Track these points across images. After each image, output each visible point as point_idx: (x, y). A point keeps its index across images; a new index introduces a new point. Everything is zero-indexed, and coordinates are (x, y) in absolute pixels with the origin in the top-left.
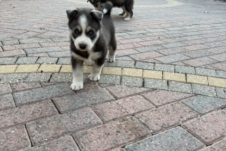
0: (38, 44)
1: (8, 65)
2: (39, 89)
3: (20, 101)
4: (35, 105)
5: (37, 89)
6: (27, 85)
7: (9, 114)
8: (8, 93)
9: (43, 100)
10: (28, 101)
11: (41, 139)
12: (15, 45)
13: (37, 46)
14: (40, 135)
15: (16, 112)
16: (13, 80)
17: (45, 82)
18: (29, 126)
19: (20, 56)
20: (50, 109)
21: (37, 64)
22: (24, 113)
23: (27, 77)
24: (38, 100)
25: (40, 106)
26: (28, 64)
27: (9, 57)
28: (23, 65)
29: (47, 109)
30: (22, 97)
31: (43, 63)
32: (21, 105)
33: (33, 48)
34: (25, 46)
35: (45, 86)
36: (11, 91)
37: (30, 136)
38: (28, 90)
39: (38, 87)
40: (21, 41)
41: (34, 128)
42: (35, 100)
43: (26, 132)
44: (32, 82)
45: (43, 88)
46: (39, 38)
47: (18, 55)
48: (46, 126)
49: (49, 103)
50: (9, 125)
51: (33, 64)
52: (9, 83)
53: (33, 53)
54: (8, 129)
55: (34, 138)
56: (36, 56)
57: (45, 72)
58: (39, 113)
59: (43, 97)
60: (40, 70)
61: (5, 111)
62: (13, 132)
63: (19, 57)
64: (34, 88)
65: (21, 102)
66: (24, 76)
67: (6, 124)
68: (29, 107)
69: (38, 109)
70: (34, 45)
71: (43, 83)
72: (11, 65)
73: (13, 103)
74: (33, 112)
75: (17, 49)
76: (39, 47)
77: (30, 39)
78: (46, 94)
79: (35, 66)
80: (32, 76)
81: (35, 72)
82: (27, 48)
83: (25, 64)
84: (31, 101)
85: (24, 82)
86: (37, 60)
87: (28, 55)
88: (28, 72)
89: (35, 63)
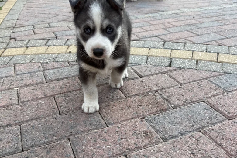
0: (67, 27)
1: (39, 46)
2: (67, 67)
3: (49, 78)
4: (63, 81)
5: (65, 68)
6: (57, 64)
7: (40, 88)
8: (39, 71)
9: (71, 77)
10: (57, 77)
11: (68, 109)
12: (45, 29)
13: (66, 29)
14: (67, 105)
15: (47, 87)
16: (44, 60)
17: (73, 62)
18: (58, 98)
19: (51, 38)
20: (76, 85)
21: (66, 45)
22: (53, 87)
23: (56, 57)
24: (66, 77)
25: (68, 82)
26: (58, 46)
27: (40, 39)
28: (53, 47)
29: (74, 84)
30: (51, 75)
31: (71, 45)
32: (51, 81)
33: (62, 31)
34: (55, 29)
35: (72, 65)
36: (42, 69)
37: (58, 106)
38: (57, 68)
39: (67, 66)
40: (51, 25)
41: (62, 100)
42: (63, 77)
43: (55, 103)
44: (61, 62)
45: (71, 67)
46: (68, 22)
47: (49, 38)
48: (73, 98)
49: (76, 80)
50: (40, 97)
51: (62, 46)
52: (40, 62)
53: (63, 36)
54: (39, 101)
55: (62, 108)
56: (65, 38)
57: (73, 53)
58: (67, 88)
59: (71, 74)
60: (68, 51)
61: (36, 85)
62: (43, 102)
63: (49, 39)
64: (62, 67)
65: (51, 78)
66: (54, 56)
67: (37, 96)
68: (58, 82)
69: (66, 84)
70: (63, 29)
71: (71, 62)
72: (42, 47)
73: (44, 79)
74: (61, 87)
75: (48, 32)
76: (68, 30)
77: (60, 23)
78: (73, 72)
79: (64, 48)
80: (61, 56)
81: (64, 53)
82: (57, 31)
83: (54, 46)
84: (60, 78)
85: (53, 61)
86: (66, 42)
87: (57, 38)
88: (57, 52)
89: (64, 44)
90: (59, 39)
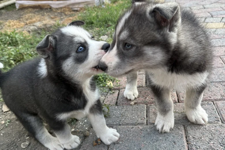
0: (220, 8)
6: (217, 36)
10: (220, 45)
12: (201, 10)
13: (220, 10)
18: (223, 58)
19: (207, 17)
21: (222, 22)
23: (215, 31)
26: (215, 23)
28: (211, 24)
33: (216, 11)
34: (209, 10)
38: (218, 38)
40: (205, 6)
44: (220, 34)
46: (220, 4)
51: (218, 22)
53: (217, 15)
56: (220, 16)
63: (206, 18)
64: (222, 38)
68: (221, 48)
70: (217, 9)
77: (213, 5)
79: (221, 24)
80: (220, 30)
81: (221, 28)
82: (211, 12)
83: (211, 22)
84: (222, 45)
85: (214, 34)
86: (222, 20)
87: (213, 16)
88: (216, 27)
89: (221, 22)
90: (214, 17)
